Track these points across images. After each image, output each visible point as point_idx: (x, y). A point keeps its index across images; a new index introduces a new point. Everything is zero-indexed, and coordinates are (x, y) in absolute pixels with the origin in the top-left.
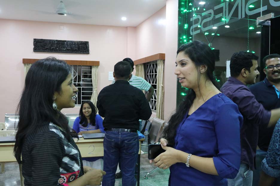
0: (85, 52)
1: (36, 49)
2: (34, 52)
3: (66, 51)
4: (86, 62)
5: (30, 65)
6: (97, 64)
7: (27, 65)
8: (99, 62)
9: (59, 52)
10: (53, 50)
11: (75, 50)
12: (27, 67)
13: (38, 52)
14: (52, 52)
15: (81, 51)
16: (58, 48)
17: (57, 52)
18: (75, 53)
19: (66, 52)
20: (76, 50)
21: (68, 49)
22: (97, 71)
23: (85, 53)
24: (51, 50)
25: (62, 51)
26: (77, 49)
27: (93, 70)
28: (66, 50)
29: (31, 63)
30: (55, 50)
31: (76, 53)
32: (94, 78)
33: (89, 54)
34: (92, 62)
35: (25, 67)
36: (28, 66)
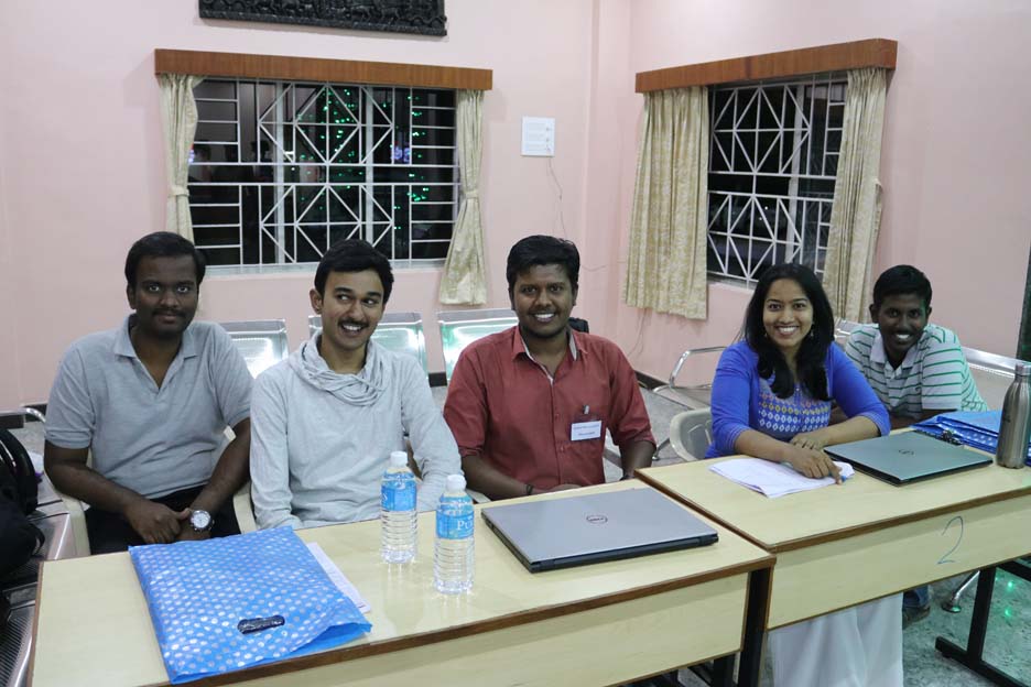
0: (430, 26)
1: (211, 7)
2: (199, 20)
3: (349, 18)
4: (440, 70)
5: (190, 80)
6: (480, 81)
7: (178, 82)
8: (491, 72)
9: (319, 25)
10: (289, 14)
11: (388, 16)
12: (177, 91)
13: (223, 18)
14: (286, 22)
15: (412, 24)
16: (310, 6)
17: (307, 24)
18: (386, 30)
19: (348, 22)
20: (392, 15)
21: (356, 12)
22: (480, 115)
23: (428, 34)
24: (281, 12)
25: (332, 17)
26: (395, 11)
27: (465, 110)
28: (346, 13)
29: (196, 76)
30: (298, 14)
31: (392, 31)
32: (470, 146)
33: (445, 38)
34: (463, 70)
35: (168, 88)
36: (181, 87)
